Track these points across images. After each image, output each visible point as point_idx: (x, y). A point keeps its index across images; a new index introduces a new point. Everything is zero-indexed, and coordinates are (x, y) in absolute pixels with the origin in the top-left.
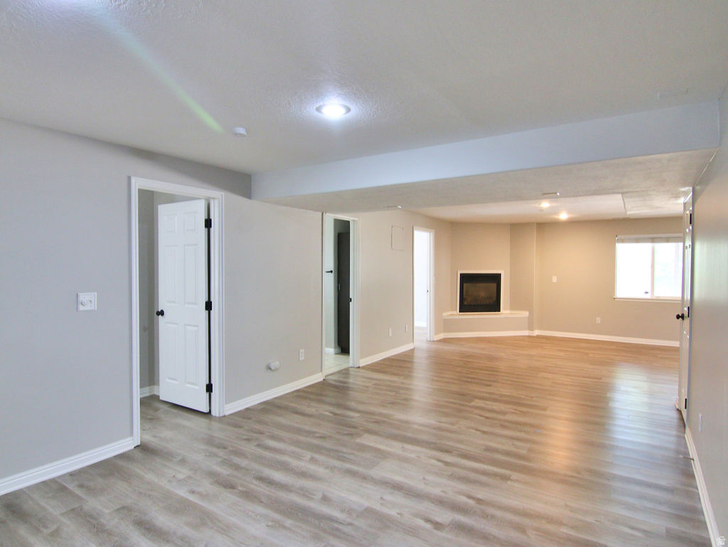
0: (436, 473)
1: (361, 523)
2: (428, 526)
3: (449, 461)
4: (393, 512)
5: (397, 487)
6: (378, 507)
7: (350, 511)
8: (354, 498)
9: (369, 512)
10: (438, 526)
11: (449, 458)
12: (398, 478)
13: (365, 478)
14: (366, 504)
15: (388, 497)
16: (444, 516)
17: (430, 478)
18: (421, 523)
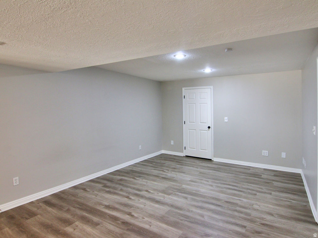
0: (138, 208)
1: (171, 192)
2: (150, 191)
3: (128, 216)
4: (160, 194)
5: (157, 202)
6: (165, 195)
7: (175, 195)
8: (175, 198)
9: (169, 194)
10: (147, 191)
11: (126, 218)
12: (157, 206)
13: (172, 206)
14: (170, 196)
15: (162, 198)
16: (144, 193)
17: (142, 206)
18: (152, 192)
